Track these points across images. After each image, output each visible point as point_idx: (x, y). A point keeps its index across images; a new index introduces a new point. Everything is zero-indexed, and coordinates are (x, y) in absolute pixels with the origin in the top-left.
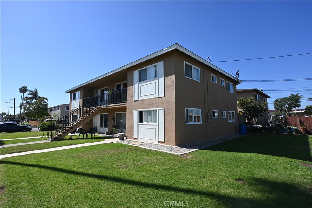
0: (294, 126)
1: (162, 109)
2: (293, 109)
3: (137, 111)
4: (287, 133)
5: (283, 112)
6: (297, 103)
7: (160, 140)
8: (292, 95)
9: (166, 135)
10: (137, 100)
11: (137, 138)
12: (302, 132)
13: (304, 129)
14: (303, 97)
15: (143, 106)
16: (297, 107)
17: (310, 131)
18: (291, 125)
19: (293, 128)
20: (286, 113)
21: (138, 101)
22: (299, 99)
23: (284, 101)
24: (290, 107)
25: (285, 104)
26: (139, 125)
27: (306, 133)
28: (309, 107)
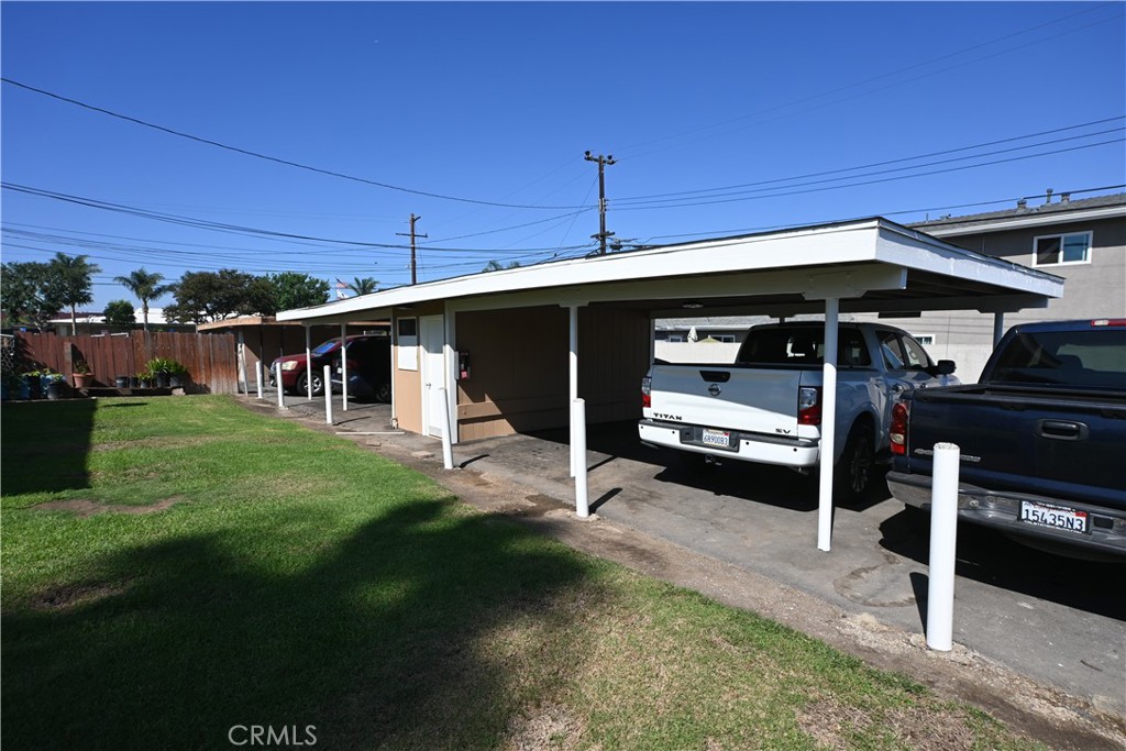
0: (53, 372)
2: (62, 310)
4: (26, 399)
5: (24, 319)
6: (78, 288)
8: (60, 256)
12: (81, 391)
13: (85, 380)
14: (99, 271)
16: (77, 304)
17: (105, 383)
18: (41, 367)
19: (49, 377)
20: (38, 322)
22: (84, 274)
23: (30, 278)
24: (54, 300)
25: (34, 287)
27: (91, 393)
28: (118, 306)
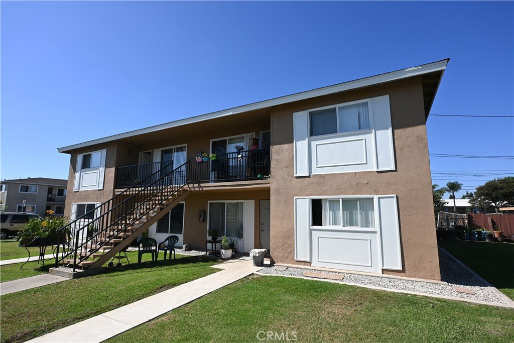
1: (393, 197)
3: (307, 200)
4: (476, 240)
7: (386, 267)
9: (405, 256)
10: (307, 174)
11: (308, 260)
13: (499, 234)
15: (324, 188)
18: (481, 227)
21: (309, 177)
26: (313, 232)
